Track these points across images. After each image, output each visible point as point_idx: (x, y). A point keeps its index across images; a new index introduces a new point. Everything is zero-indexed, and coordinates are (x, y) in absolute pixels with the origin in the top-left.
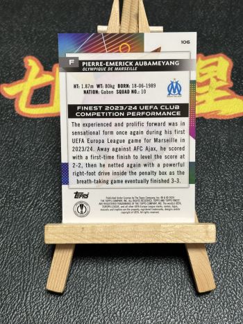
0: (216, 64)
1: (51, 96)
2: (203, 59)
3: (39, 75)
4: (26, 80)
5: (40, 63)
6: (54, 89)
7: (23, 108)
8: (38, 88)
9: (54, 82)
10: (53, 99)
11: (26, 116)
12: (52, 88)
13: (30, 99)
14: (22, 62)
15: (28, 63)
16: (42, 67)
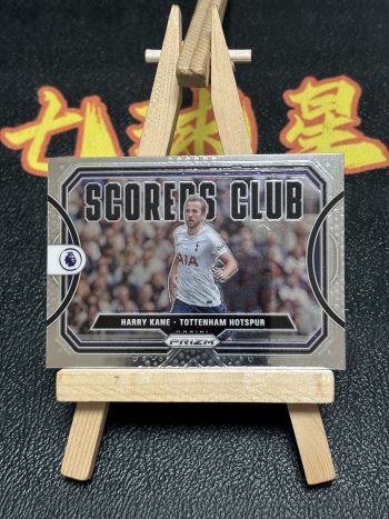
0: (335, 91)
1: (77, 145)
2: (314, 85)
3: (60, 114)
4: (40, 122)
5: (62, 97)
6: (82, 134)
7: (35, 163)
8: (58, 132)
9: (82, 124)
10: (81, 147)
11: (38, 174)
12: (80, 132)
13: (45, 149)
14: (36, 95)
15: (44, 96)
16: (65, 102)
